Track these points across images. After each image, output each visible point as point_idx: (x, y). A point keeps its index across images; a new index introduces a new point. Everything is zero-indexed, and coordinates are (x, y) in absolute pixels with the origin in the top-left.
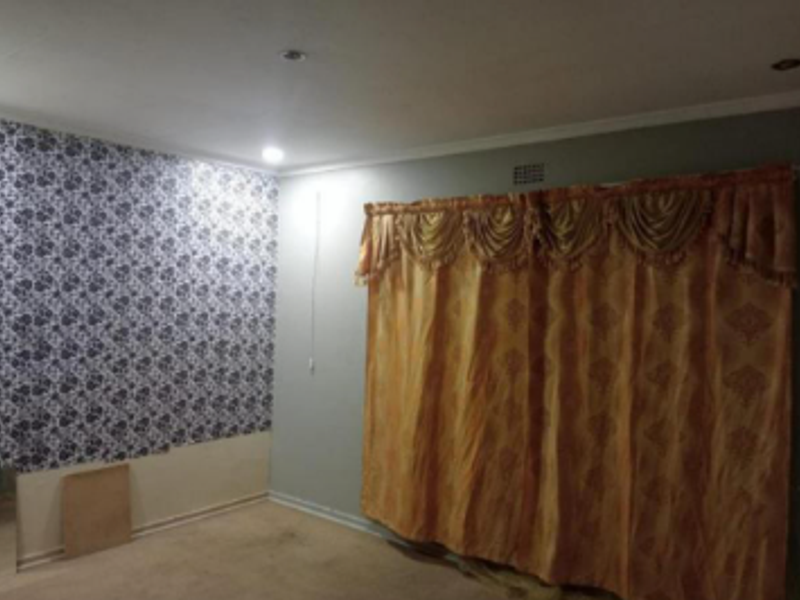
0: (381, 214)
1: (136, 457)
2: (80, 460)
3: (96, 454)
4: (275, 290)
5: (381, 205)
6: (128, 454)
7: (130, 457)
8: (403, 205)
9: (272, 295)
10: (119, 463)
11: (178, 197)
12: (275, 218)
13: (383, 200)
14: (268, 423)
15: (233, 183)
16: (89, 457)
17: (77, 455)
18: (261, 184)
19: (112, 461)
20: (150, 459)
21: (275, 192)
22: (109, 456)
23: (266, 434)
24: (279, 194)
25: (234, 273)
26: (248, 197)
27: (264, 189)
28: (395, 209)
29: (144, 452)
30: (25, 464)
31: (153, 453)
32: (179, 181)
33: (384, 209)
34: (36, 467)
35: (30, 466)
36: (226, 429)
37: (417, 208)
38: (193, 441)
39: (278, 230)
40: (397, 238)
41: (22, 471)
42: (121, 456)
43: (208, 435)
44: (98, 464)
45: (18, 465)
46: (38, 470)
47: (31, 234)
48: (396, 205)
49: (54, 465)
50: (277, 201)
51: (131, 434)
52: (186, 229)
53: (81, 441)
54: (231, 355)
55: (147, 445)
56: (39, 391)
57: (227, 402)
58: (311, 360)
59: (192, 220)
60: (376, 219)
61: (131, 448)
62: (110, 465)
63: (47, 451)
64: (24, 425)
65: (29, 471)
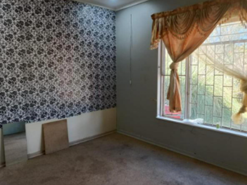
0: (158, 18)
1: (69, 117)
2: (49, 118)
3: (55, 116)
4: (116, 55)
5: (158, 14)
6: (66, 116)
7: (67, 117)
8: (168, 12)
9: (115, 57)
10: (63, 119)
11: (78, 18)
12: (114, 27)
13: (159, 12)
14: (115, 105)
15: (99, 13)
16: (52, 117)
17: (47, 116)
18: (109, 14)
19: (60, 118)
20: (74, 117)
21: (114, 17)
22: (59, 117)
23: (115, 109)
24: (116, 17)
25: (100, 49)
26: (104, 19)
27: (110, 16)
28: (165, 14)
29: (72, 115)
30: (28, 120)
31: (75, 115)
32: (79, 12)
33: (160, 15)
34: (32, 121)
35: (30, 120)
36: (100, 107)
37: (175, 12)
38: (89, 111)
39: (116, 32)
40: (166, 27)
41: (27, 122)
42: (64, 116)
43: (94, 109)
44: (55, 119)
45: (26, 120)
46: (33, 122)
47: (23, 31)
48: (166, 13)
49: (39, 120)
50: (115, 21)
51: (66, 109)
52: (82, 31)
53: (49, 111)
54: (101, 79)
55: (73, 112)
56: (31, 93)
57: (100, 97)
58: (130, 81)
59: (84, 28)
60: (156, 20)
61: (67, 113)
62: (60, 120)
63: (36, 115)
64: (27, 105)
65: (30, 122)
